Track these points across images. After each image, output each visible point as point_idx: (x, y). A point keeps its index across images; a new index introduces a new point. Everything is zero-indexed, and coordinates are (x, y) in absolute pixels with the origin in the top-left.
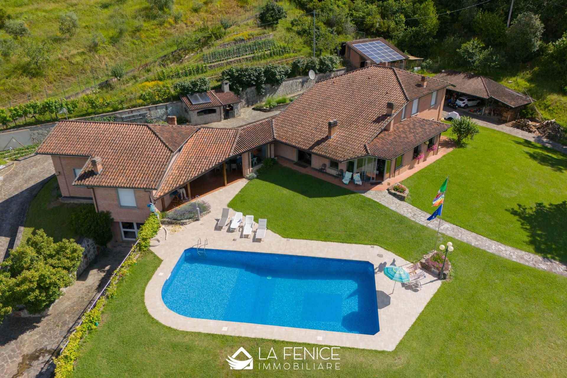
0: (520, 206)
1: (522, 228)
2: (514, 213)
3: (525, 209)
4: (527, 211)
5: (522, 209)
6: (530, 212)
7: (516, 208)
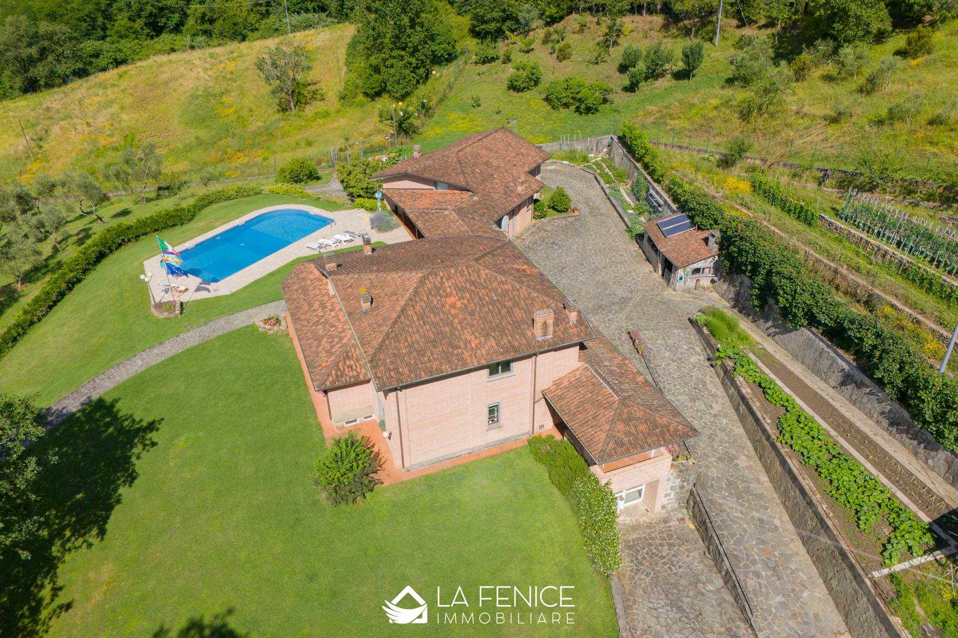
0: (154, 444)
1: (131, 416)
2: (152, 427)
3: (145, 445)
4: (140, 447)
5: (148, 442)
6: (135, 451)
7: (153, 436)
